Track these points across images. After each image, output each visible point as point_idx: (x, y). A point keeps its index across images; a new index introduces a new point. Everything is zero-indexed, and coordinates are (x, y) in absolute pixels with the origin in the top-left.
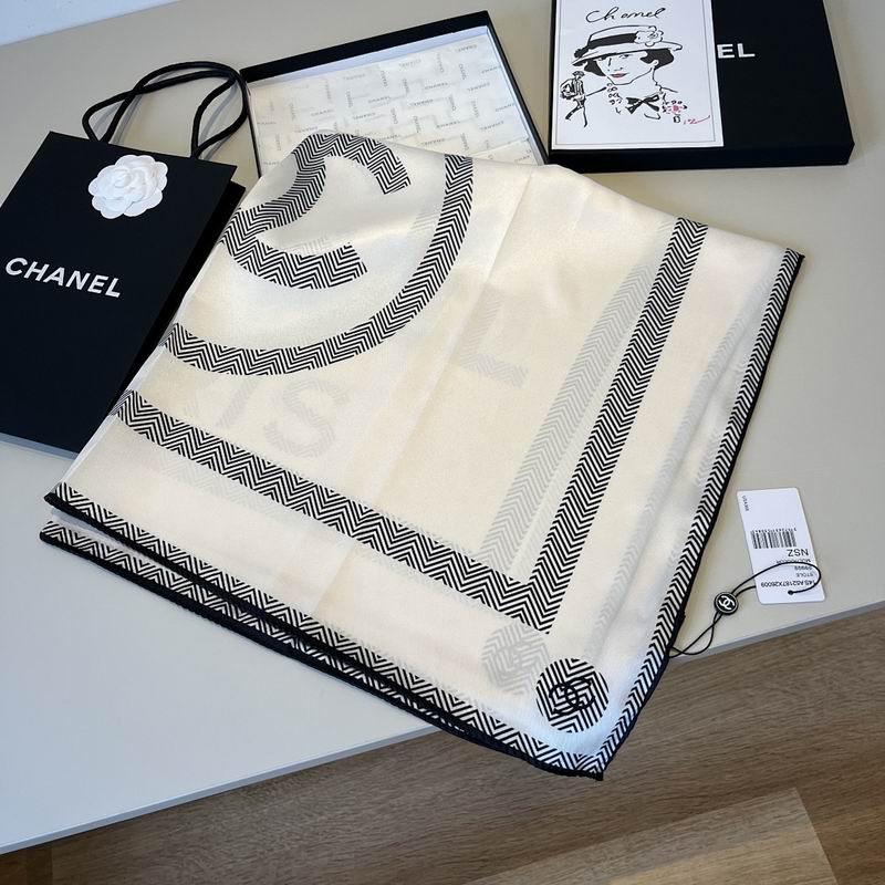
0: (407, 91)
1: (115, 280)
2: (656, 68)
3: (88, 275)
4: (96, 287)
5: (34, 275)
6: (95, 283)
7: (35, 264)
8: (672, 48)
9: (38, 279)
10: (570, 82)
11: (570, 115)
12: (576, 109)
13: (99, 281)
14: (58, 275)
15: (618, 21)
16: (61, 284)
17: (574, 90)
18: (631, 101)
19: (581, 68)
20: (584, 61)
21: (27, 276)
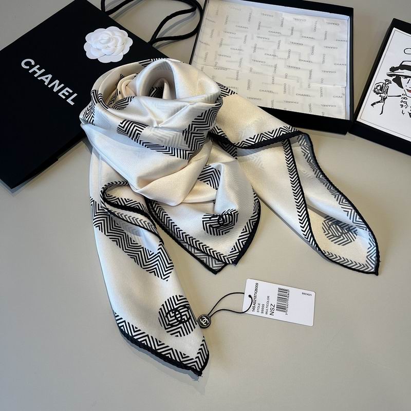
0: (292, 34)
1: (76, 95)
3: (62, 85)
4: (63, 94)
5: (35, 72)
6: (64, 91)
7: (38, 66)
9: (36, 76)
10: (381, 84)
11: (374, 104)
12: (379, 102)
13: (67, 91)
14: (47, 78)
16: (46, 84)
17: (382, 90)
19: (391, 79)
20: (394, 75)
21: (30, 71)
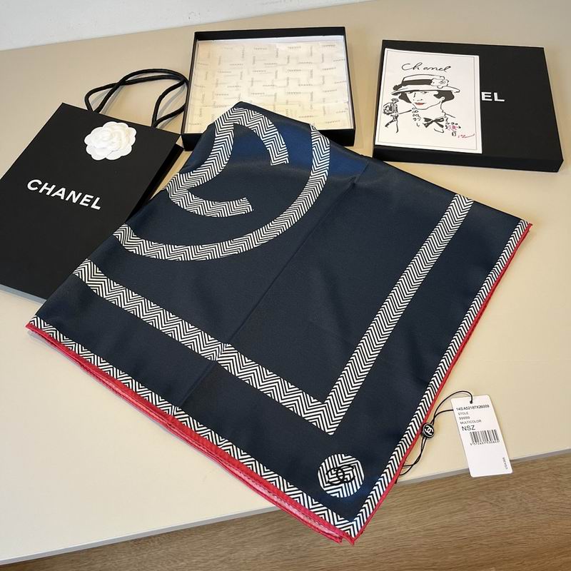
2: (443, 101)
8: (454, 91)
15: (421, 71)
18: (427, 120)
